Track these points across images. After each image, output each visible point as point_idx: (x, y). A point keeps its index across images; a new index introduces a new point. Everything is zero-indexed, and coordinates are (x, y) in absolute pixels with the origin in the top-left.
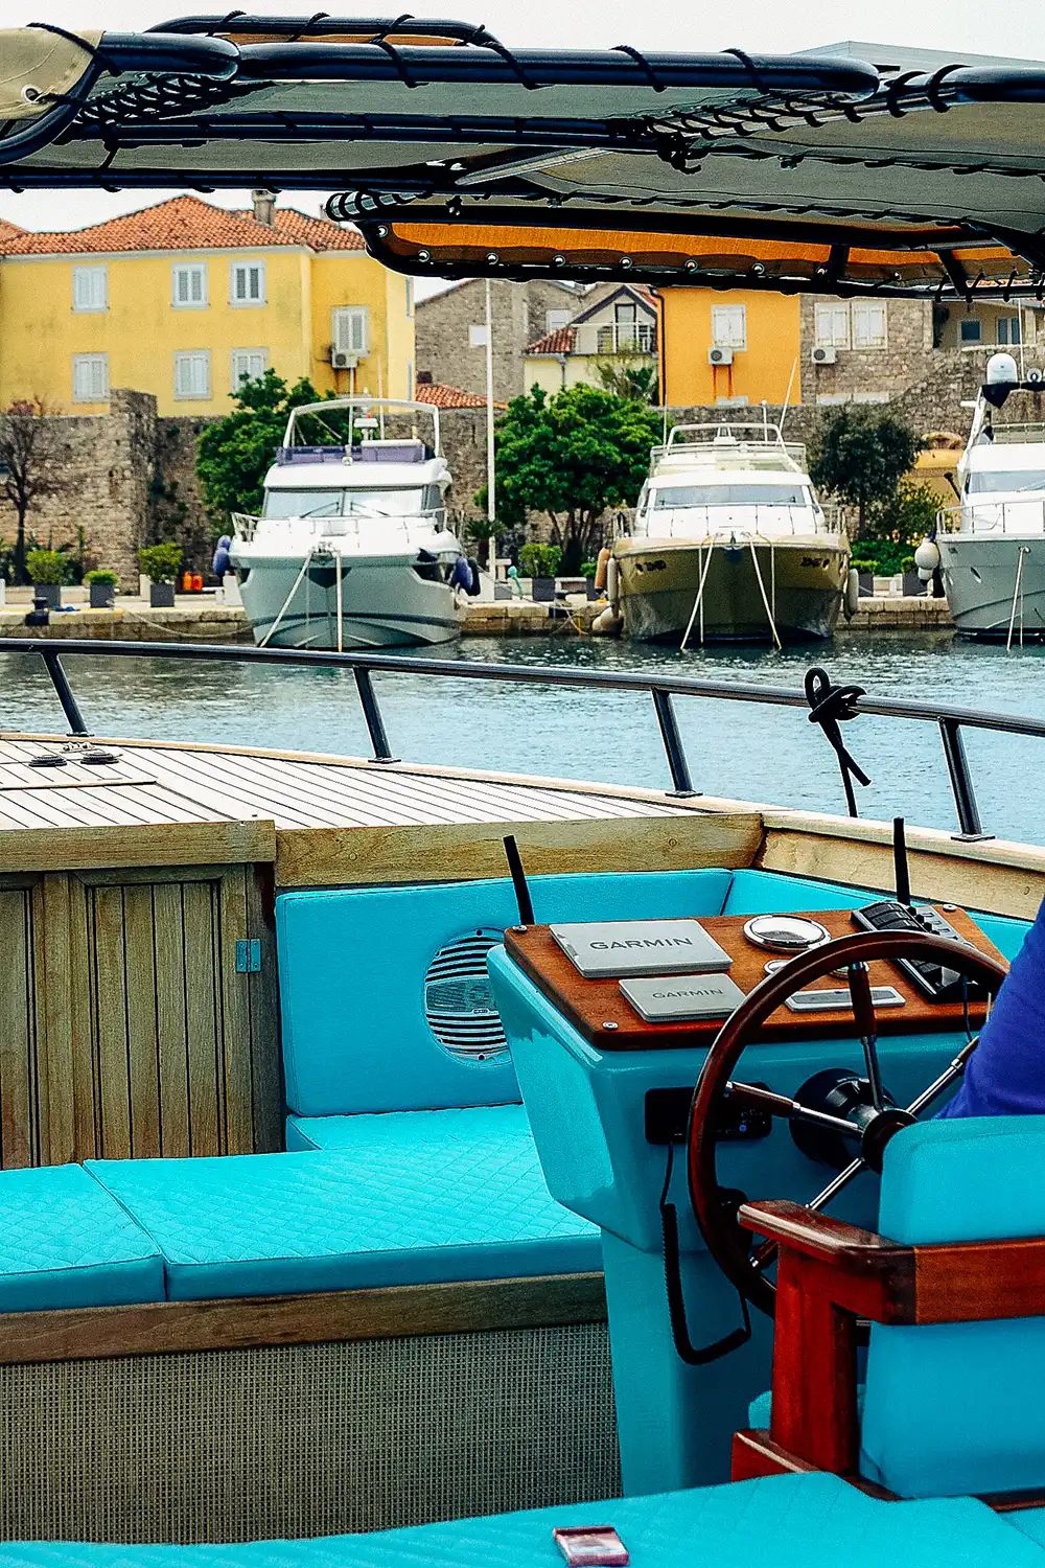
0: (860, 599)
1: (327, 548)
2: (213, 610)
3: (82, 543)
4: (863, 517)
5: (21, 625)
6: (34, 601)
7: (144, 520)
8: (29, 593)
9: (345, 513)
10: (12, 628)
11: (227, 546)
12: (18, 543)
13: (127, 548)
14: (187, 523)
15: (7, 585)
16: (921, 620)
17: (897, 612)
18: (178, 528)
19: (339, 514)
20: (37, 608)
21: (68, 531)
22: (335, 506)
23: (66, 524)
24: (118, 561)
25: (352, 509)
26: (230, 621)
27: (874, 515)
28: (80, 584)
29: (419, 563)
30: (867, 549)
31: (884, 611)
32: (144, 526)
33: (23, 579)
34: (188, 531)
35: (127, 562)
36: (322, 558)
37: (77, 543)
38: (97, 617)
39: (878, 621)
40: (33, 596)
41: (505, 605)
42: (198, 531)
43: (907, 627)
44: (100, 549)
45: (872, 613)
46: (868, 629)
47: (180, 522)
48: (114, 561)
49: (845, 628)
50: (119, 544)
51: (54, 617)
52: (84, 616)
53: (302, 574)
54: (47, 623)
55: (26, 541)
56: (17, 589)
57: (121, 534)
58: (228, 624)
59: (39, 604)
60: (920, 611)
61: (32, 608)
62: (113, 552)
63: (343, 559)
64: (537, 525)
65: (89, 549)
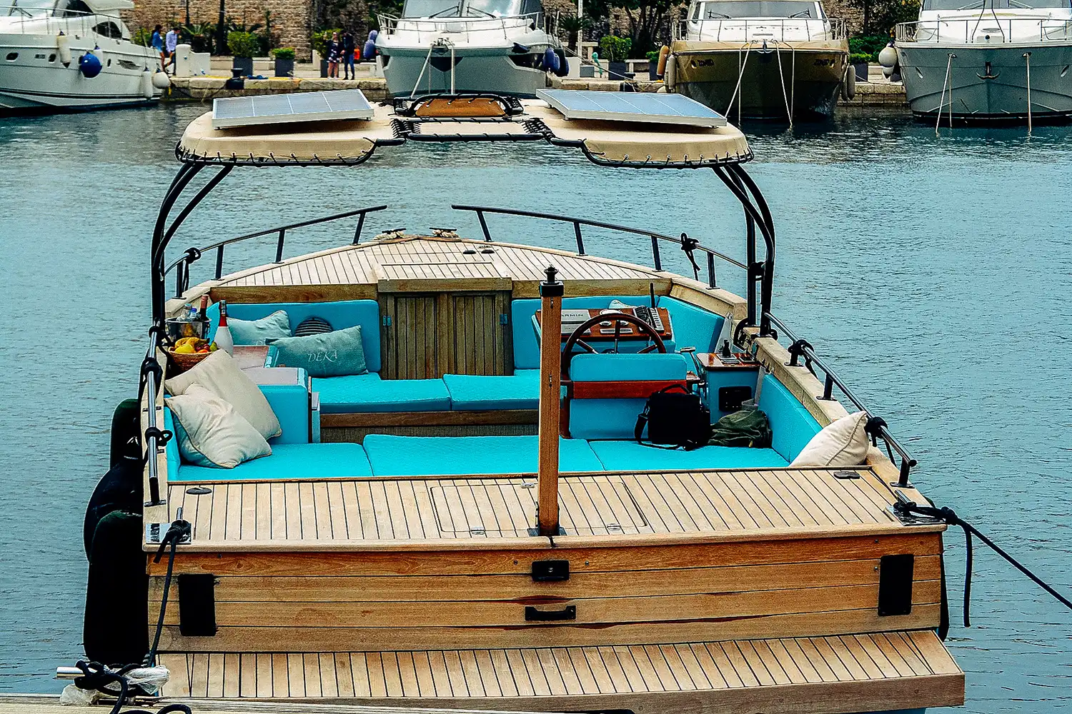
0: (857, 84)
1: (444, 43)
2: (368, 81)
3: (268, 22)
4: (867, 18)
5: (222, 88)
6: (232, 70)
7: (316, 5)
8: (229, 62)
9: (463, 15)
10: (215, 91)
11: (374, 38)
12: (219, 22)
13: (302, 26)
14: (350, 7)
15: (212, 55)
16: (902, 101)
17: (884, 94)
18: (342, 11)
19: (458, 15)
20: (235, 76)
21: (257, 11)
22: (456, 9)
23: (256, 6)
24: (295, 36)
25: (468, 11)
26: (380, 89)
27: (876, 16)
28: (266, 55)
29: (514, 54)
30: (869, 42)
31: (874, 93)
32: (315, 9)
33: (222, 50)
34: (350, 14)
35: (302, 37)
36: (441, 50)
37: (264, 22)
38: (280, 84)
39: (869, 100)
40: (231, 65)
41: (587, 82)
42: (358, 14)
43: (891, 106)
44: (282, 26)
45: (864, 95)
46: (861, 106)
47: (344, 6)
48: (293, 37)
49: (844, 105)
50: (296, 23)
51: (248, 83)
52: (271, 83)
53: (426, 61)
54: (243, 88)
55: (225, 21)
56: (218, 59)
57: (298, 15)
58: (378, 92)
59: (236, 73)
60: (902, 93)
61: (230, 75)
62: (292, 28)
63: (457, 51)
64: (619, 16)
65: (273, 26)
